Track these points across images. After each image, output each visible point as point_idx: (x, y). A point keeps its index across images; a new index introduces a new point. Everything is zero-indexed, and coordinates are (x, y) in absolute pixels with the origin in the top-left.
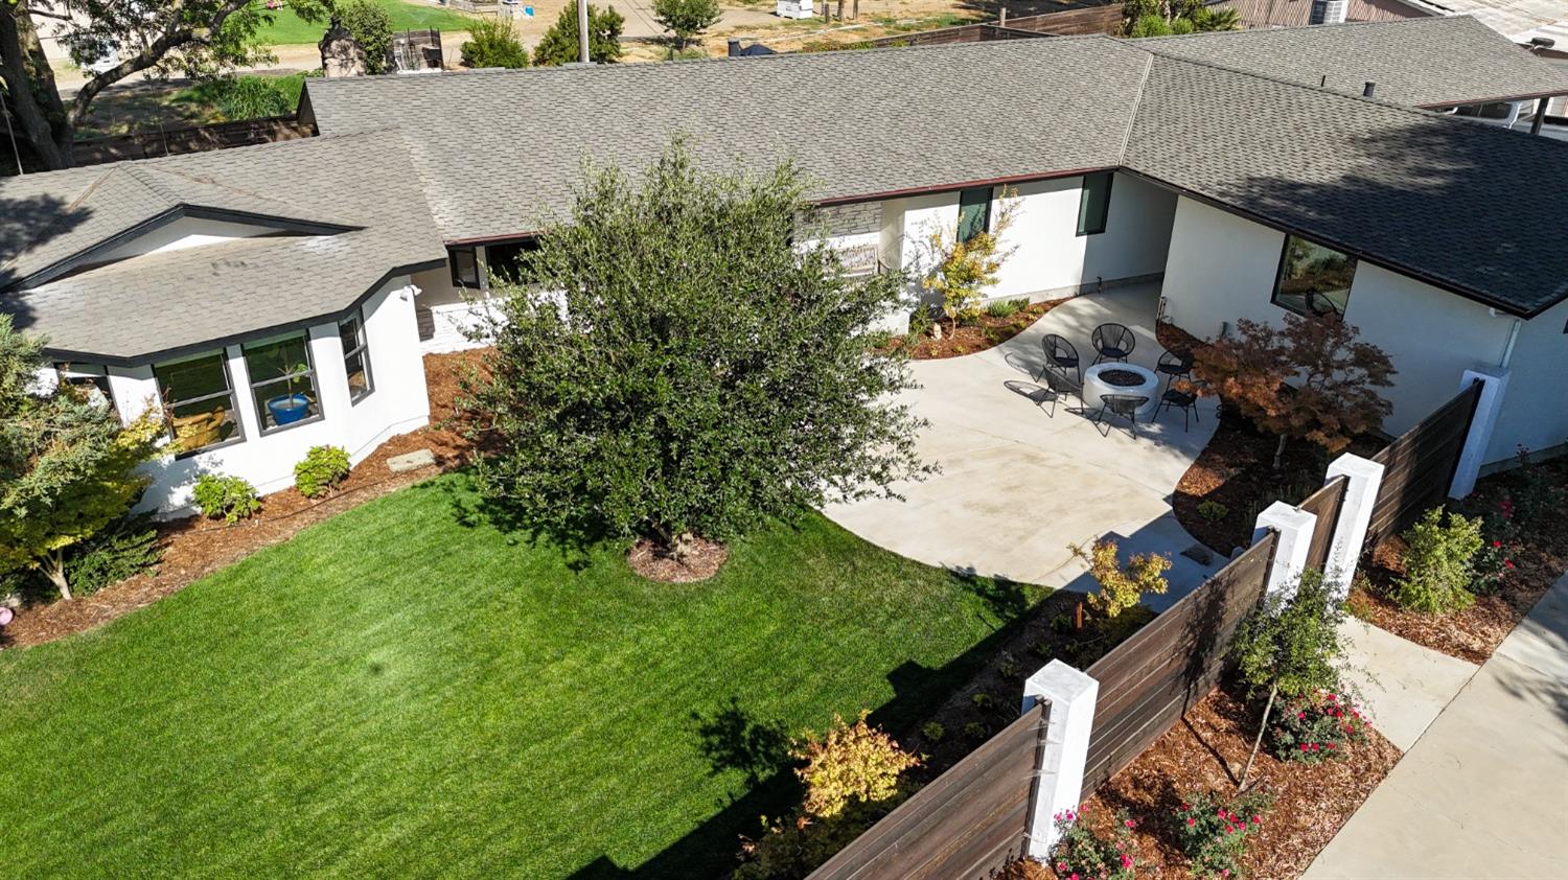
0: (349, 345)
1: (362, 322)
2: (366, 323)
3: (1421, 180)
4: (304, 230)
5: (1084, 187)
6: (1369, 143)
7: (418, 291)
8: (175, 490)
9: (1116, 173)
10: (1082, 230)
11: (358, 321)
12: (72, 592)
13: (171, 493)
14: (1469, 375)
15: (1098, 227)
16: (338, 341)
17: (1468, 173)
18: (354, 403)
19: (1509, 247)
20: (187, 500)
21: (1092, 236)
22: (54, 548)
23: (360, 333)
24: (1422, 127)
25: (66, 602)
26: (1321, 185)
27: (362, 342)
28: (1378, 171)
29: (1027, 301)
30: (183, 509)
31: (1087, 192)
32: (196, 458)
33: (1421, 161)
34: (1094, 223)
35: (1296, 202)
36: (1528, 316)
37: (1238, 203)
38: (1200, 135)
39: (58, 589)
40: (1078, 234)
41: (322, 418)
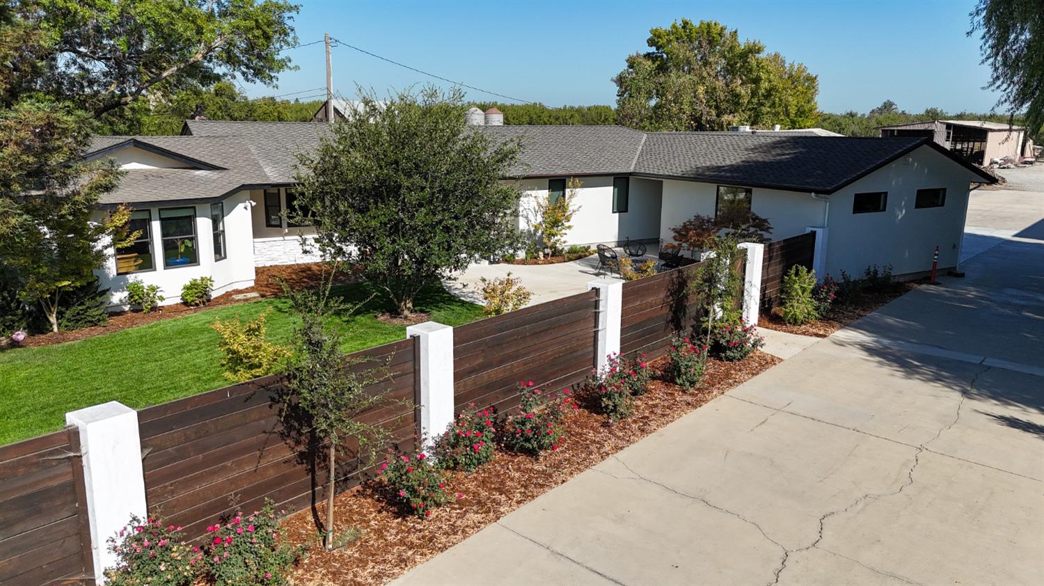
0: (215, 227)
1: (223, 217)
2: (225, 218)
3: (779, 158)
4: (199, 166)
5: (614, 186)
6: (754, 149)
7: (254, 204)
8: (115, 293)
9: (631, 177)
10: (615, 211)
11: (220, 218)
12: (58, 329)
13: (112, 295)
14: (808, 230)
15: (624, 210)
16: (210, 221)
17: (801, 153)
18: (216, 261)
19: (819, 172)
20: (121, 301)
21: (621, 214)
22: (60, 286)
23: (221, 224)
24: (779, 141)
25: (55, 333)
26: (732, 165)
27: (221, 229)
28: (760, 157)
29: (589, 247)
30: (117, 306)
31: (616, 189)
32: (128, 276)
33: (779, 151)
34: (621, 206)
35: (720, 172)
36: (829, 192)
37: (692, 176)
38: (671, 157)
39: (51, 325)
40: (613, 212)
41: (199, 265)
